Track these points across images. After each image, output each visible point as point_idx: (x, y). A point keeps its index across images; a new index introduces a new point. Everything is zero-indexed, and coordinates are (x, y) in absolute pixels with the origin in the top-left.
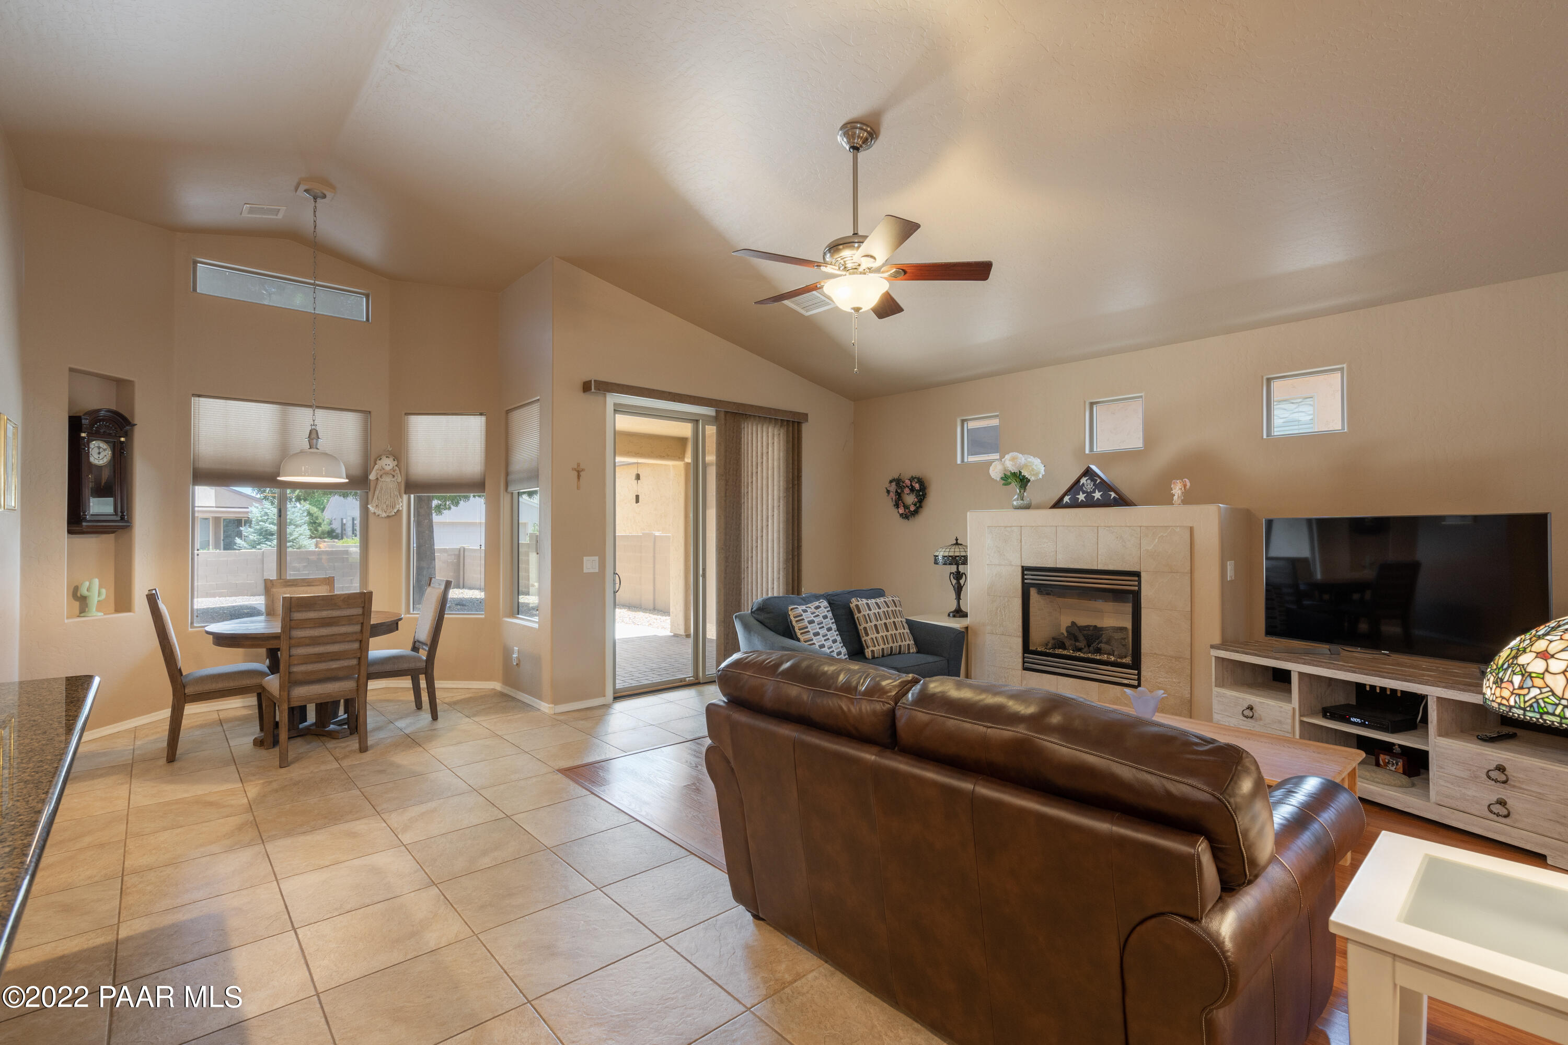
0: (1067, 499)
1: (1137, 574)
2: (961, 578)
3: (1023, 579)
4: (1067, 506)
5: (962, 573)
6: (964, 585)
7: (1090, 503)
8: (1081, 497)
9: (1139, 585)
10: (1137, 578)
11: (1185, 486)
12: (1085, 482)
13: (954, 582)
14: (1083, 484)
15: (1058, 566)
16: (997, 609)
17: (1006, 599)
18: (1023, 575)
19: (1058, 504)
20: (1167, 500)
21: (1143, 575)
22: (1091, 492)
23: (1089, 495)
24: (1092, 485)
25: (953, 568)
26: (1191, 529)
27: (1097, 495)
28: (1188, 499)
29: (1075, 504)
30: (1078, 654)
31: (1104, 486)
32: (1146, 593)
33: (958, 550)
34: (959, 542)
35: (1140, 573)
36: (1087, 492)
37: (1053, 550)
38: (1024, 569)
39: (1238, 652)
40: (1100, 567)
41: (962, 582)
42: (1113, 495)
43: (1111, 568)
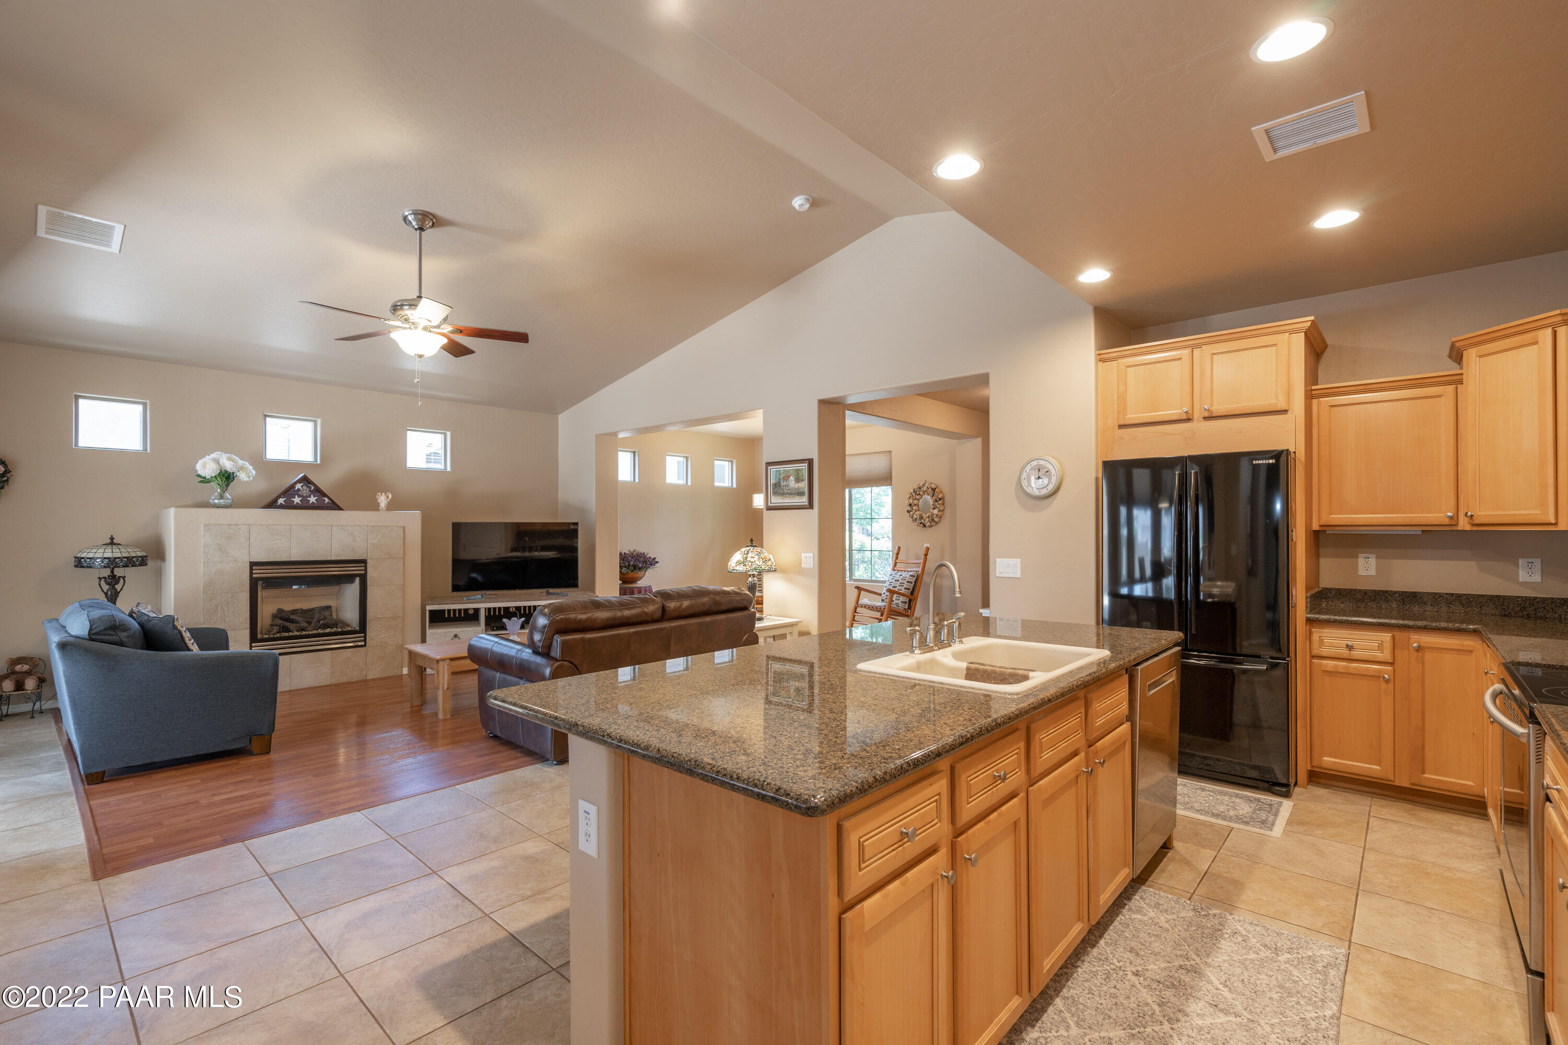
0: (281, 501)
1: (364, 562)
2: (117, 582)
3: (251, 573)
4: (282, 507)
5: (119, 577)
6: (122, 589)
7: (305, 506)
8: (297, 500)
9: (366, 570)
10: (364, 565)
11: (388, 497)
12: (300, 488)
13: (106, 587)
14: (299, 490)
15: (292, 559)
16: (217, 607)
17: (230, 595)
18: (251, 570)
19: (272, 505)
20: (375, 507)
21: (368, 561)
22: (307, 497)
23: (304, 499)
24: (308, 491)
25: (106, 573)
26: (404, 528)
27: (312, 499)
28: (391, 507)
29: (289, 506)
30: (304, 633)
31: (318, 491)
32: (371, 574)
33: (118, 550)
34: (115, 541)
35: (366, 560)
36: (302, 496)
37: (287, 545)
38: (253, 564)
39: (447, 604)
40: (334, 558)
41: (118, 587)
42: (327, 500)
43: (343, 558)
